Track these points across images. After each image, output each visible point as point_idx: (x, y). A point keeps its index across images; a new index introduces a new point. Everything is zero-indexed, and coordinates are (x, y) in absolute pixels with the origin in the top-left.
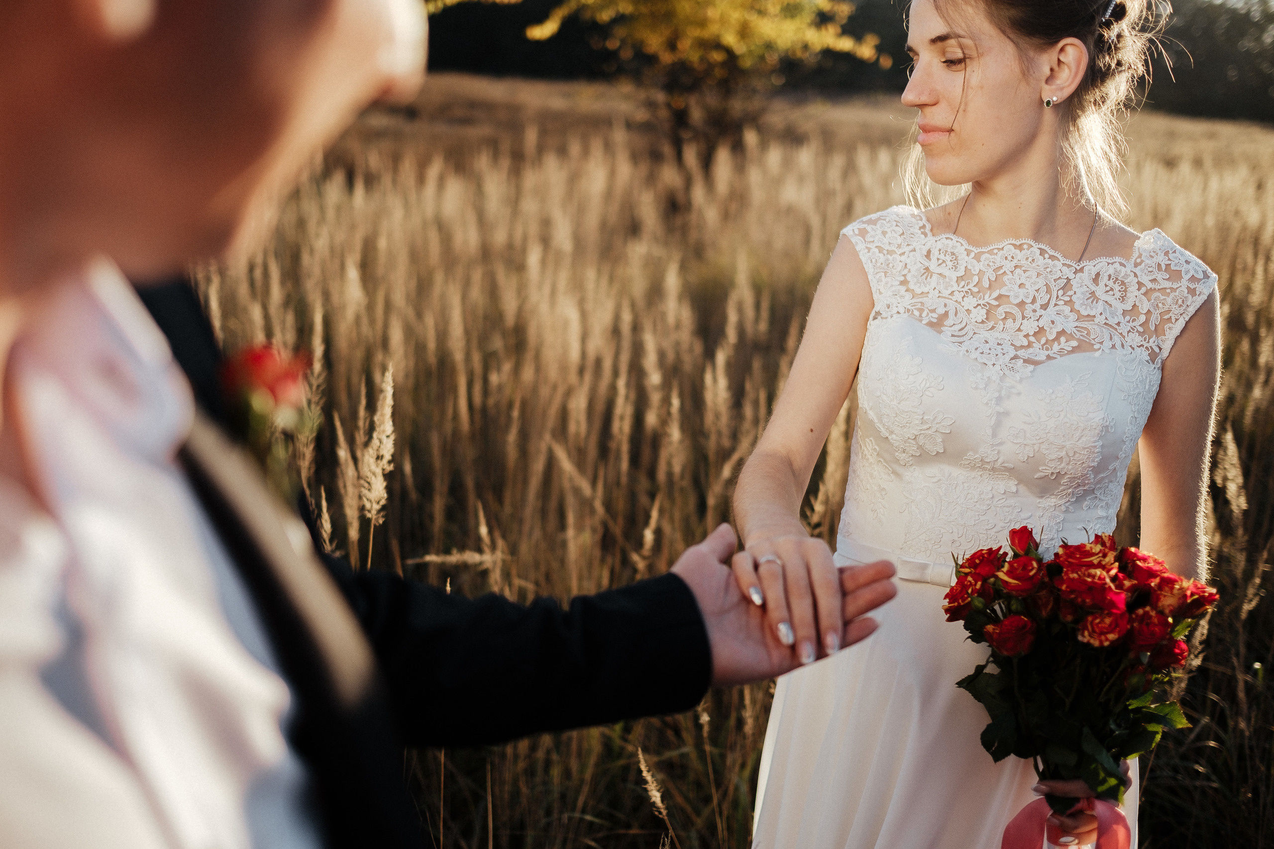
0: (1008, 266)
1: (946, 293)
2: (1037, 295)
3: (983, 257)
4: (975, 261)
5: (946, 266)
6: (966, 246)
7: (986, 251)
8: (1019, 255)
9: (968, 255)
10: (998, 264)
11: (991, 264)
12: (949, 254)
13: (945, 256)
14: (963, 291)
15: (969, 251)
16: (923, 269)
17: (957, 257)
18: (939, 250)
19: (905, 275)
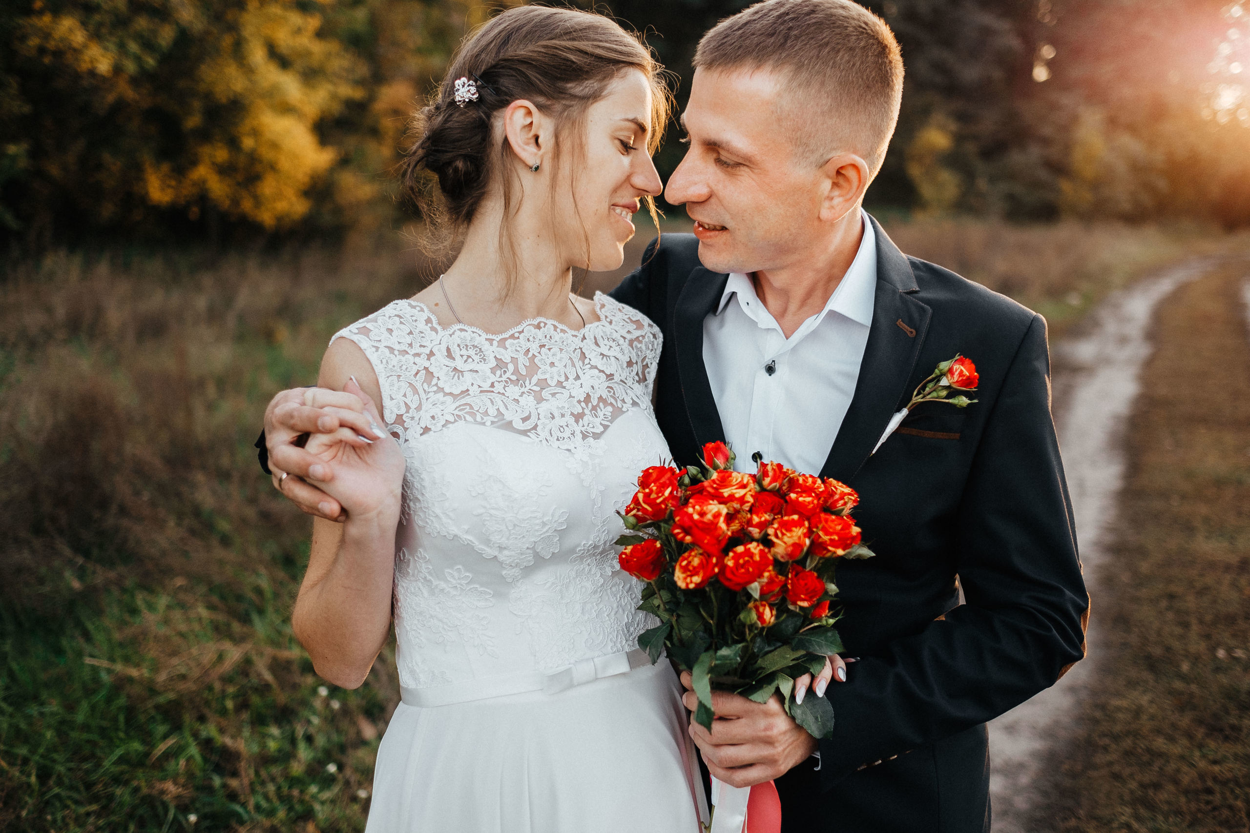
0: (534, 348)
1: (486, 386)
2: (566, 370)
3: (508, 343)
4: (502, 350)
5: (473, 360)
6: (484, 336)
7: (507, 336)
8: (540, 334)
9: (492, 345)
10: (525, 348)
11: (519, 349)
12: (470, 348)
13: (468, 351)
14: (502, 381)
15: (491, 341)
16: (452, 372)
17: (480, 349)
18: (459, 346)
19: (436, 385)
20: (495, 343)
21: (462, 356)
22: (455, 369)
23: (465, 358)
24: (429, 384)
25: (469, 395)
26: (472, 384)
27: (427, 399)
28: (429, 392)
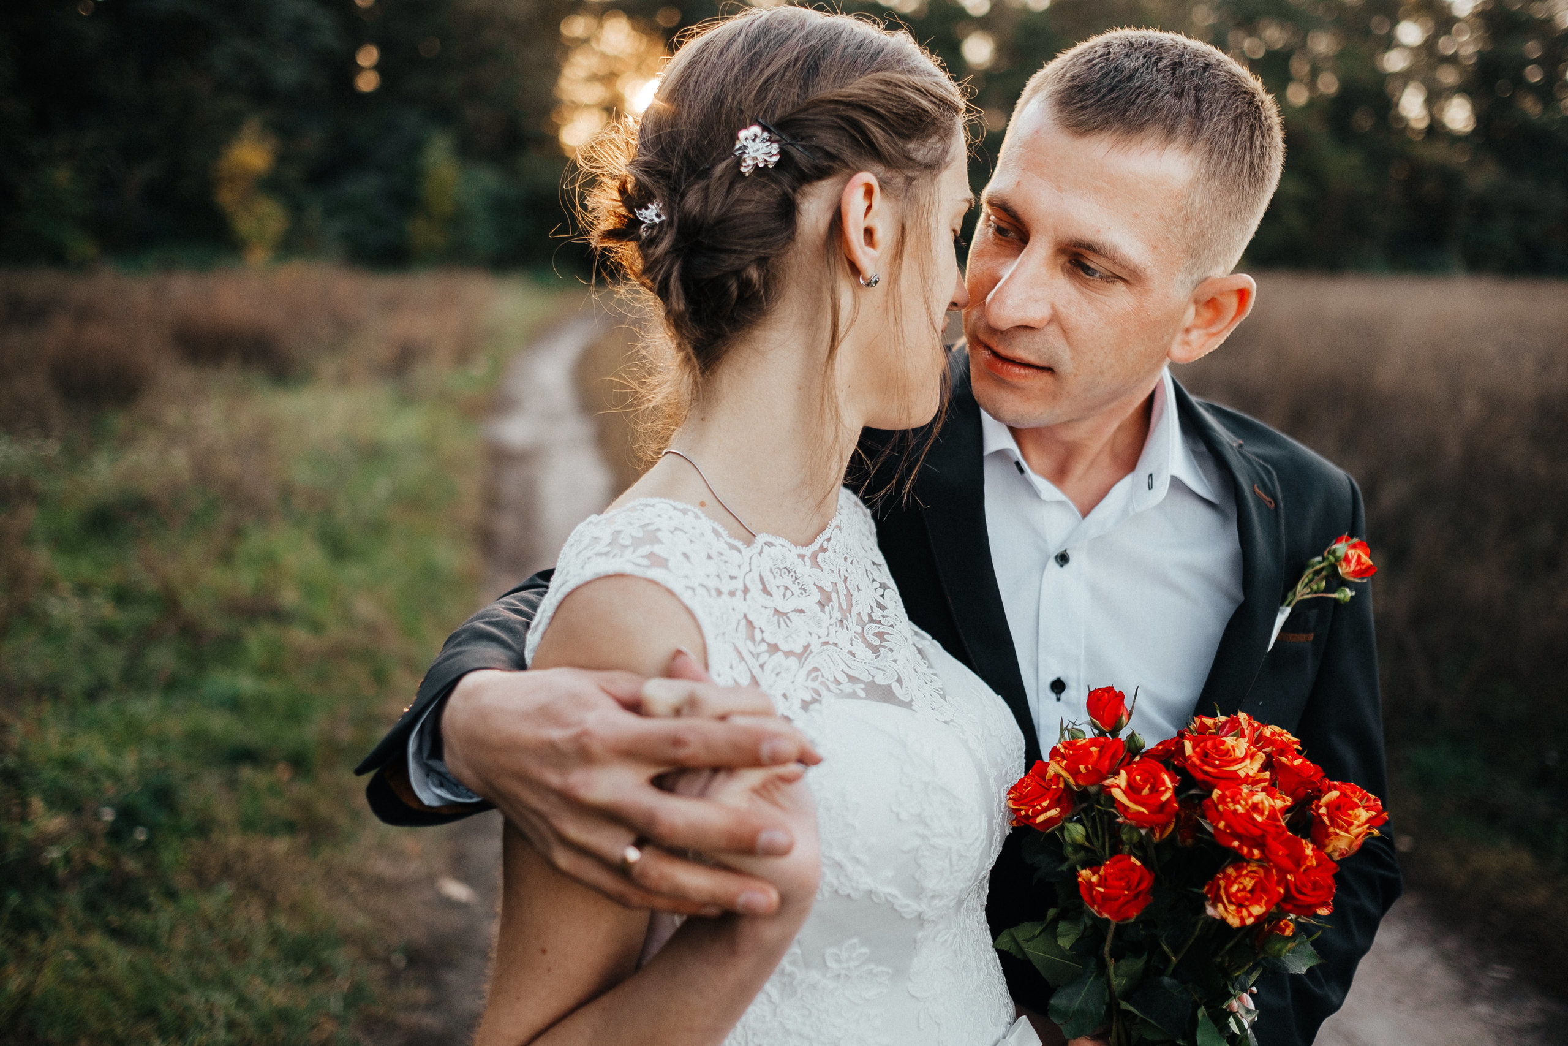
0: (842, 564)
3: (821, 560)
4: (818, 571)
5: (792, 593)
6: (794, 550)
7: (817, 548)
9: (805, 564)
10: (836, 566)
11: (831, 567)
12: (784, 573)
13: (782, 578)
15: (802, 557)
16: (774, 615)
17: (795, 572)
18: (771, 571)
19: (763, 640)
20: (807, 559)
21: (778, 587)
22: (776, 611)
23: (782, 589)
24: (753, 639)
25: (811, 652)
26: (810, 634)
27: (762, 666)
28: (759, 655)
